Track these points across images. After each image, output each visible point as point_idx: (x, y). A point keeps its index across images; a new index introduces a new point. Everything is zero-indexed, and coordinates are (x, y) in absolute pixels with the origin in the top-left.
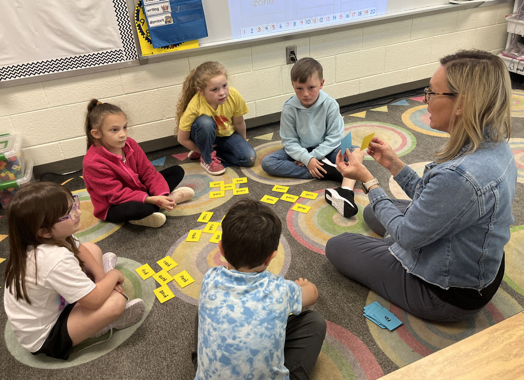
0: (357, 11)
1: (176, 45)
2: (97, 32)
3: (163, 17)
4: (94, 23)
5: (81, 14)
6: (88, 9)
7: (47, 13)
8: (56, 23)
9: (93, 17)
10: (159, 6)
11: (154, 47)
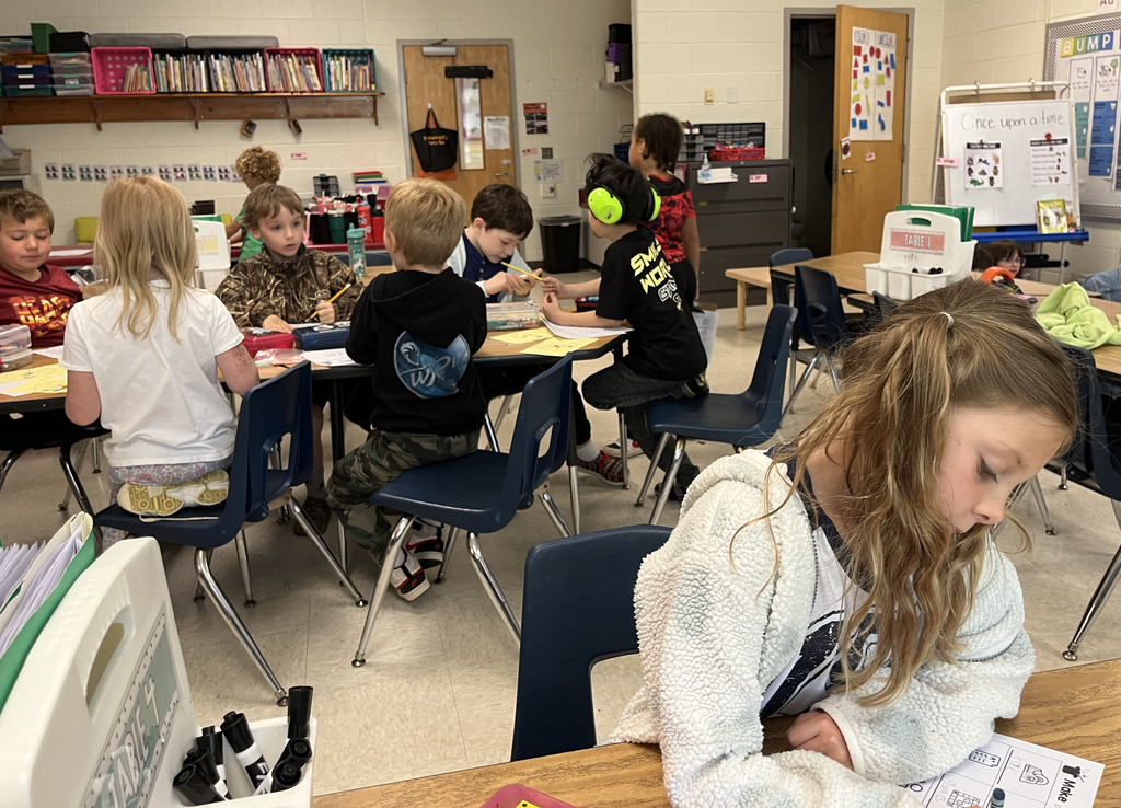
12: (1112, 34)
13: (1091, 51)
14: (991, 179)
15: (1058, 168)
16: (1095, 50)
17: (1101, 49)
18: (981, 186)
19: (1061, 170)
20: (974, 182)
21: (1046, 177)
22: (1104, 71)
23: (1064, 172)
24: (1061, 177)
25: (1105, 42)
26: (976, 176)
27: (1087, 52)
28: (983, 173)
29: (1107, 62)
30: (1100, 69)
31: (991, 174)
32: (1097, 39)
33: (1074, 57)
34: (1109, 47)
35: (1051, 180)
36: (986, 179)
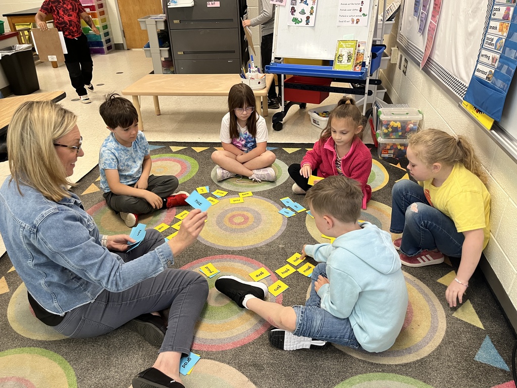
14: (308, 18)
15: (361, 11)
18: (300, 24)
19: (362, 12)
20: (296, 20)
21: (349, 19)
23: (364, 14)
24: (362, 19)
26: (297, 15)
28: (303, 12)
31: (308, 14)
35: (353, 22)
36: (304, 18)
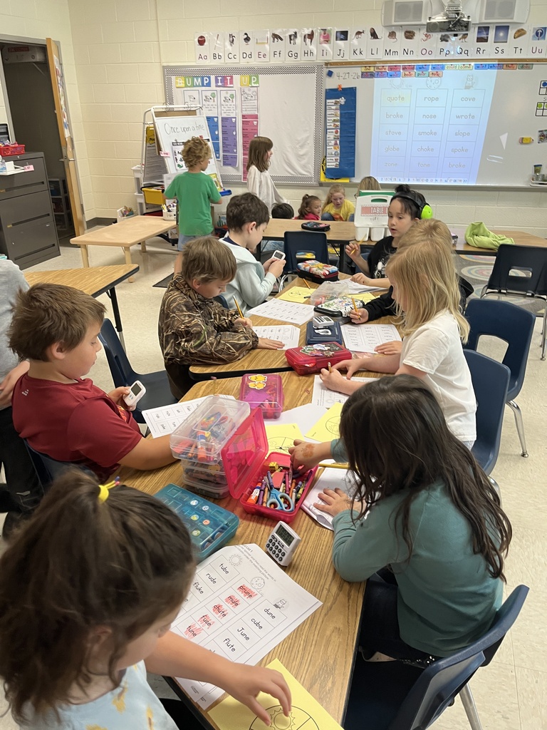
0: (453, 179)
1: (337, 179)
2: (304, 167)
3: (334, 164)
4: (303, 162)
5: (300, 157)
6: (302, 155)
7: (286, 155)
8: (288, 159)
9: (304, 159)
10: (334, 158)
11: (326, 177)
12: (209, 78)
13: (197, 86)
16: (199, 86)
17: (203, 85)
20: (179, 166)
22: (207, 99)
25: (205, 82)
26: (179, 162)
27: (194, 86)
29: (209, 94)
30: (204, 98)
32: (199, 79)
33: (185, 89)
34: (209, 85)
